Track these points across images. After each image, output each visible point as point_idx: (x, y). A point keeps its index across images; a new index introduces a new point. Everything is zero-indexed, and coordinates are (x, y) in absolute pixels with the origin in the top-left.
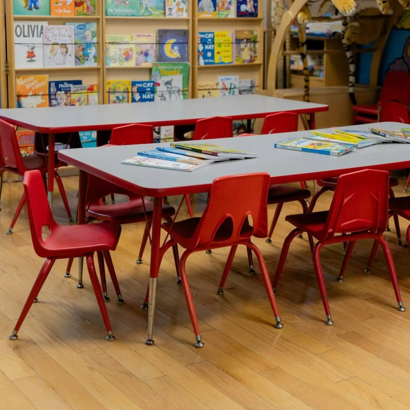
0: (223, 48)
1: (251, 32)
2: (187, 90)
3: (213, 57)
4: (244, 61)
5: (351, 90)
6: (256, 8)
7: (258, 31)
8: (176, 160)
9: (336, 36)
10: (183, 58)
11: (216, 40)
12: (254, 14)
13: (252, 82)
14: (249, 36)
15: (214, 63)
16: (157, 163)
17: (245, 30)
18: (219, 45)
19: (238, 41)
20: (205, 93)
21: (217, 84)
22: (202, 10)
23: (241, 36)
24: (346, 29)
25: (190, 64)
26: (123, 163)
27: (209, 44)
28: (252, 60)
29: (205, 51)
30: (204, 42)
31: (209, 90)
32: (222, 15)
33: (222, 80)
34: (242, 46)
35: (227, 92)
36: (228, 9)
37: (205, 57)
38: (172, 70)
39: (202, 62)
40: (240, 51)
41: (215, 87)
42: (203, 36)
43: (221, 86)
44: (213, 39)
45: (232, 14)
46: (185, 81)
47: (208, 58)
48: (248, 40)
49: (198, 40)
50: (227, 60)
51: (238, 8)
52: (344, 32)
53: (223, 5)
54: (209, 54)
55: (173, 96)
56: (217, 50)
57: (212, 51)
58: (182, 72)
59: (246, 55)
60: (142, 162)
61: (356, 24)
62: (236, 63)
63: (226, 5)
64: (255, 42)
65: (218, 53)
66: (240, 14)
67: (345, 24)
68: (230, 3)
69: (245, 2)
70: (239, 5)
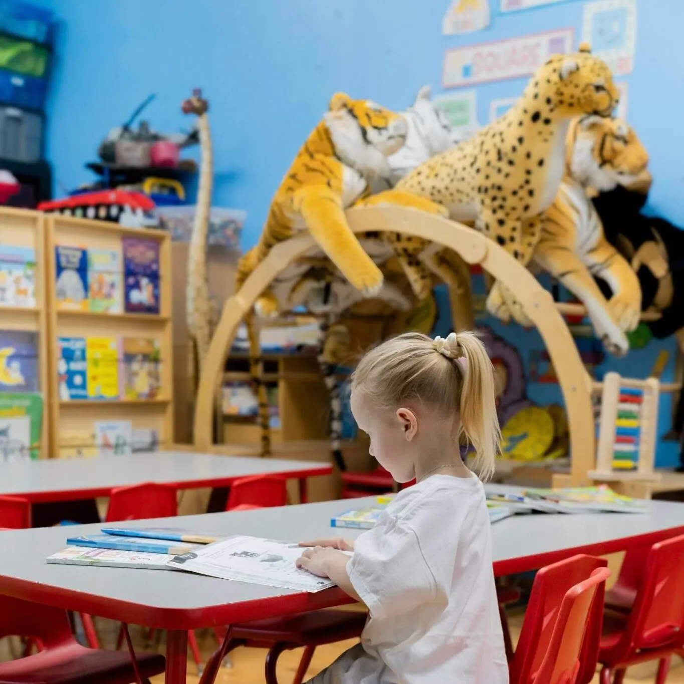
0: (101, 370)
1: (150, 342)
2: (39, 448)
3: (83, 386)
4: (139, 395)
5: (336, 445)
6: (156, 297)
7: (163, 341)
8: (167, 549)
9: (303, 351)
10: (29, 385)
11: (89, 354)
12: (153, 309)
13: (154, 435)
14: (146, 349)
15: (85, 397)
16: (133, 559)
17: (140, 338)
18: (96, 363)
19: (129, 358)
20: (72, 452)
21: (94, 437)
22: (62, 293)
23: (133, 349)
24: (327, 337)
25: (43, 395)
26: (50, 563)
27: (77, 360)
28: (152, 393)
29: (70, 374)
30: (68, 355)
31: (80, 448)
32: (99, 306)
33: (102, 429)
34: (136, 366)
35: (110, 452)
36: (109, 296)
37: (71, 385)
38: (10, 407)
39: (65, 394)
40: (131, 375)
41: (90, 442)
42: (66, 345)
43: (99, 441)
44: (83, 352)
45: (116, 307)
46: (36, 429)
47: (76, 387)
48: (146, 357)
49: (57, 354)
50: (110, 393)
51: (127, 296)
52: (322, 342)
53: (100, 288)
54: (78, 380)
55: (11, 458)
56: (91, 372)
57: (83, 374)
58: (28, 411)
59: (142, 385)
60: (95, 558)
61: (342, 328)
62: (127, 398)
63: (106, 290)
64: (156, 360)
65: (94, 378)
66: (130, 307)
67: (324, 328)
68: (112, 286)
69: (137, 286)
70: (128, 288)
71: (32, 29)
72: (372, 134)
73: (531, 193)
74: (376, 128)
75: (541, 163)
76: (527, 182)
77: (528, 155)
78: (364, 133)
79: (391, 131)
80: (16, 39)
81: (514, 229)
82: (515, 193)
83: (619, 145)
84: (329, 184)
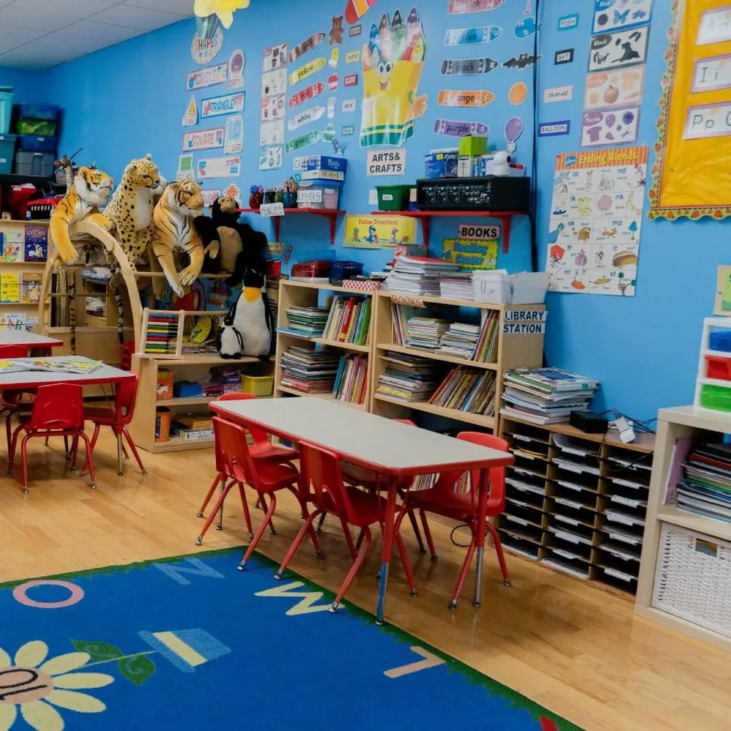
0: (10, 288)
4: (31, 301)
6: (45, 254)
11: (3, 281)
12: (43, 259)
14: (36, 278)
17: (33, 273)
18: (6, 285)
19: (26, 283)
21: (3, 320)
23: (29, 278)
32: (9, 259)
33: (8, 316)
34: (30, 287)
35: (13, 328)
36: (15, 254)
40: (28, 291)
41: (1, 323)
43: (7, 322)
45: (20, 258)
48: (36, 283)
50: (14, 300)
51: (27, 253)
53: (10, 250)
56: (3, 290)
59: (34, 295)
62: (22, 302)
63: (13, 251)
65: (5, 293)
66: (28, 258)
68: (17, 249)
69: (34, 249)
70: (27, 251)
71: (49, 115)
72: (93, 186)
73: (132, 220)
74: (94, 184)
75: (133, 207)
76: (129, 215)
77: (126, 204)
78: (89, 186)
79: (102, 185)
80: (40, 120)
81: (129, 236)
82: (125, 220)
83: (187, 195)
84: (67, 211)
